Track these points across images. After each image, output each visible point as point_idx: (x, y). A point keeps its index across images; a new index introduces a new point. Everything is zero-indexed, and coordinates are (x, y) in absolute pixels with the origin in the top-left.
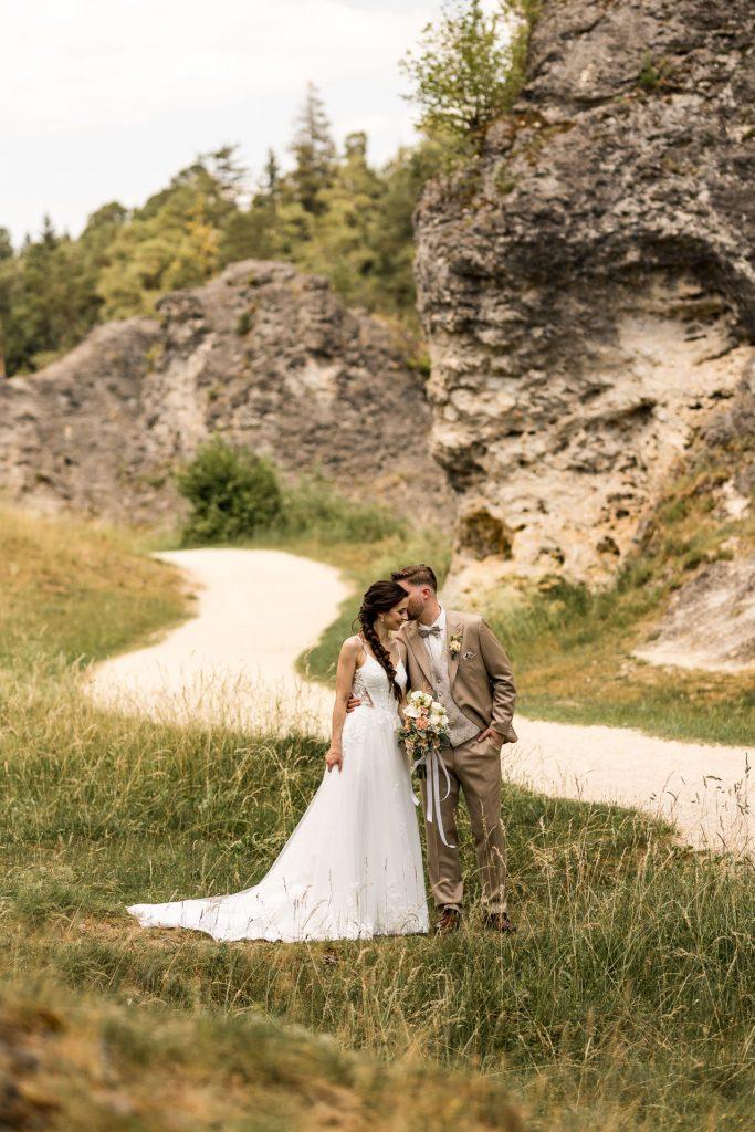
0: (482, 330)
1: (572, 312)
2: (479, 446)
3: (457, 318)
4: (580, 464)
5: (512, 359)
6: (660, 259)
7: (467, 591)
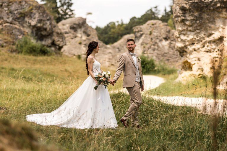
0: (186, 21)
1: (205, 17)
2: (186, 47)
3: (181, 19)
4: (207, 50)
5: (192, 27)
6: (225, 6)
7: (183, 78)
